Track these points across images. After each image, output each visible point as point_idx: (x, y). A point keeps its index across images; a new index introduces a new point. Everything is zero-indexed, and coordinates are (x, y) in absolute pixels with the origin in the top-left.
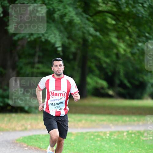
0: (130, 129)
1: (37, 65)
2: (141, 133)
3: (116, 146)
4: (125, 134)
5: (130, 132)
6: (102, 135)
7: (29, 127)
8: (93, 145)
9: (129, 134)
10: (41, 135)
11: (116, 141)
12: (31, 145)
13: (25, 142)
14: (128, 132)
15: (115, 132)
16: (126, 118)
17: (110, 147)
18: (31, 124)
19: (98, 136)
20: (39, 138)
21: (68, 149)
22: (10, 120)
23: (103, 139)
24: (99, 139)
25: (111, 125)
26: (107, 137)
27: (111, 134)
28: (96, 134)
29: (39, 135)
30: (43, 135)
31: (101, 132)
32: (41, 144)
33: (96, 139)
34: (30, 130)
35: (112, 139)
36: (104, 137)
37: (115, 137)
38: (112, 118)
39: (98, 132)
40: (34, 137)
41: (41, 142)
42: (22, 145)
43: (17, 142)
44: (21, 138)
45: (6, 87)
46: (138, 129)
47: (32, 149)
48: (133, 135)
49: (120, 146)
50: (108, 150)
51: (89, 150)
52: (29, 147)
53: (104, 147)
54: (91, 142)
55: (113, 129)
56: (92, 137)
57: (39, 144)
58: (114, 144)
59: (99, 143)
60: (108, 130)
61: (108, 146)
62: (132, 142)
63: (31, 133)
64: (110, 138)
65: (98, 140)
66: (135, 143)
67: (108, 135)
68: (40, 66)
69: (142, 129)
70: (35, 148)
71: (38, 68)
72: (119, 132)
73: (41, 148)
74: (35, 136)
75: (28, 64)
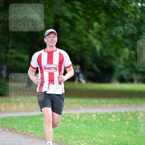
0: (99, 111)
1: (11, 51)
2: (109, 115)
3: (86, 127)
4: (94, 116)
5: (99, 114)
6: (72, 116)
7: (3, 109)
8: (63, 126)
9: (98, 116)
10: (15, 117)
11: (86, 123)
12: (5, 127)
14: (97, 113)
15: (84, 114)
16: (95, 101)
17: (80, 128)
18: (5, 106)
19: (69, 118)
20: (13, 120)
21: (40, 130)
23: (73, 120)
24: (69, 120)
25: (81, 107)
26: (77, 119)
27: (81, 116)
28: (67, 116)
29: (13, 117)
30: (16, 117)
31: (72, 114)
32: (14, 125)
33: (67, 121)
34: (4, 112)
35: (82, 120)
36: (74, 119)
37: (85, 119)
38: (81, 100)
39: (69, 114)
40: (7, 119)
41: (15, 124)
46: (106, 111)
47: (6, 130)
48: (102, 117)
49: (90, 127)
50: (78, 131)
51: (60, 131)
52: (3, 128)
53: (75, 128)
54: (62, 123)
55: (83, 111)
56: (63, 119)
57: (13, 125)
58: (84, 125)
59: (69, 124)
60: (78, 112)
61: (78, 127)
62: (101, 124)
63: (5, 115)
64: (80, 120)
65: (68, 122)
66: (104, 124)
67: (78, 117)
68: (14, 51)
69: (110, 111)
70: (9, 129)
71: (12, 54)
72: (88, 114)
73: (14, 130)
74: (9, 117)
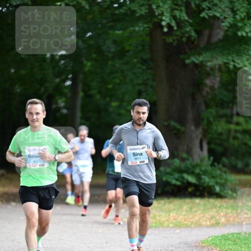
13: (216, 246)
22: (191, 209)
42: (212, 249)
43: (203, 245)
44: (210, 238)
45: (185, 155)
75: (222, 116)
